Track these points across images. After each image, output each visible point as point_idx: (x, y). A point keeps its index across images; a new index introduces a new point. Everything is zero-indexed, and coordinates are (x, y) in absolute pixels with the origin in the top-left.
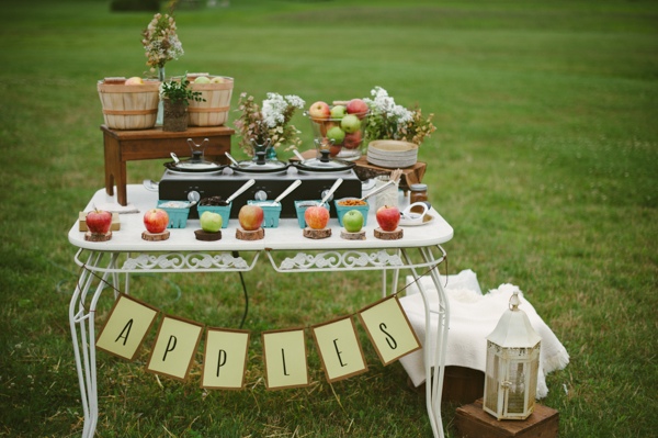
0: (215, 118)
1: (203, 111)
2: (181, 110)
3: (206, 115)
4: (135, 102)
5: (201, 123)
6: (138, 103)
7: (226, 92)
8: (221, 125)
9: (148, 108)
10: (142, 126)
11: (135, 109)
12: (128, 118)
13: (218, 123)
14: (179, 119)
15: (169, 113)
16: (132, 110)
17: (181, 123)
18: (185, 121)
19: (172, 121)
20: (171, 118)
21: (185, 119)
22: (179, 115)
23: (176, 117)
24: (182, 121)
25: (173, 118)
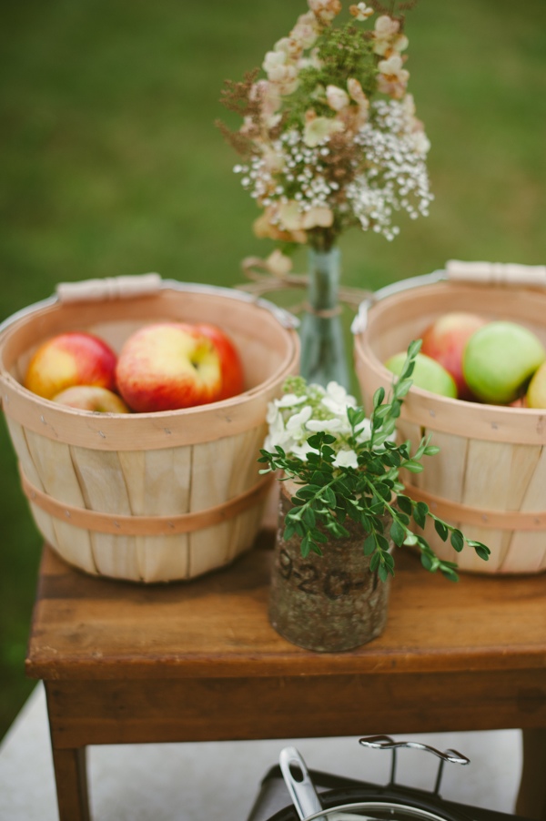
2: (355, 565)
4: (137, 485)
6: (152, 489)
10: (179, 572)
11: (140, 512)
14: (343, 600)
15: (295, 569)
16: (125, 515)
17: (350, 616)
18: (373, 603)
19: (304, 603)
20: (301, 588)
21: (376, 595)
22: (343, 582)
23: (329, 592)
24: (359, 604)
25: (310, 592)
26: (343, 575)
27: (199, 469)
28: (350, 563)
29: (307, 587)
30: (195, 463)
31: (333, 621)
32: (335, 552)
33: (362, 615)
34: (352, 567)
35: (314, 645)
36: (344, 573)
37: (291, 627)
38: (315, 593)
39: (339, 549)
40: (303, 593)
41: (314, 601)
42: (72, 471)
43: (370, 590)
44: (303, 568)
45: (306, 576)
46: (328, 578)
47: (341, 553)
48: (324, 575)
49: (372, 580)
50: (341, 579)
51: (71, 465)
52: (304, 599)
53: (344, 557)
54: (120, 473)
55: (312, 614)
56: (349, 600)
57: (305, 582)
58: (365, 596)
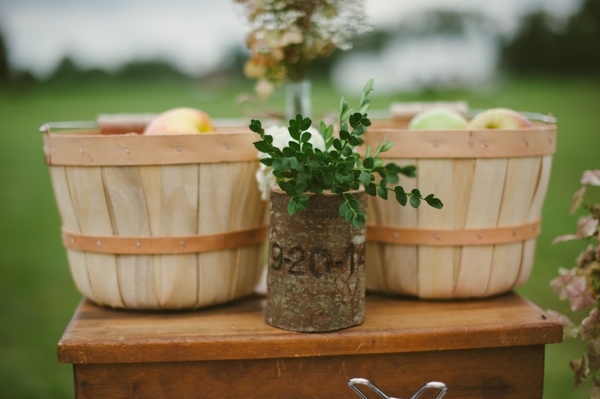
0: (483, 270)
1: (437, 239)
2: (334, 243)
3: (446, 258)
4: (155, 206)
5: (427, 286)
6: (167, 208)
7: (528, 168)
8: (506, 296)
9: (210, 228)
11: (157, 232)
12: (128, 266)
13: (497, 284)
14: (326, 279)
15: (285, 256)
16: (145, 235)
17: (333, 294)
18: (352, 286)
19: (294, 286)
20: (291, 272)
21: (354, 280)
22: (325, 260)
23: (314, 271)
24: (341, 285)
25: (299, 273)
26: (325, 252)
27: (204, 190)
28: (330, 241)
29: (295, 269)
30: (201, 183)
31: (319, 300)
32: (317, 229)
33: (343, 296)
34: (332, 244)
35: (304, 326)
36: (325, 251)
37: (285, 313)
38: (302, 274)
39: (320, 226)
40: (293, 276)
41: (302, 282)
42: (103, 195)
43: (349, 272)
44: (291, 252)
45: (294, 258)
46: (312, 256)
47: (321, 230)
48: (309, 253)
49: (349, 262)
50: (323, 256)
51: (102, 189)
52: (294, 282)
53: (325, 234)
54: (141, 190)
55: (300, 295)
56: (332, 277)
57: (294, 264)
58: (345, 276)
